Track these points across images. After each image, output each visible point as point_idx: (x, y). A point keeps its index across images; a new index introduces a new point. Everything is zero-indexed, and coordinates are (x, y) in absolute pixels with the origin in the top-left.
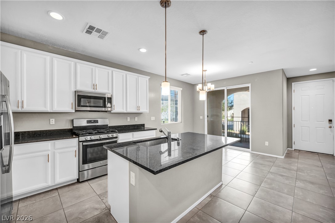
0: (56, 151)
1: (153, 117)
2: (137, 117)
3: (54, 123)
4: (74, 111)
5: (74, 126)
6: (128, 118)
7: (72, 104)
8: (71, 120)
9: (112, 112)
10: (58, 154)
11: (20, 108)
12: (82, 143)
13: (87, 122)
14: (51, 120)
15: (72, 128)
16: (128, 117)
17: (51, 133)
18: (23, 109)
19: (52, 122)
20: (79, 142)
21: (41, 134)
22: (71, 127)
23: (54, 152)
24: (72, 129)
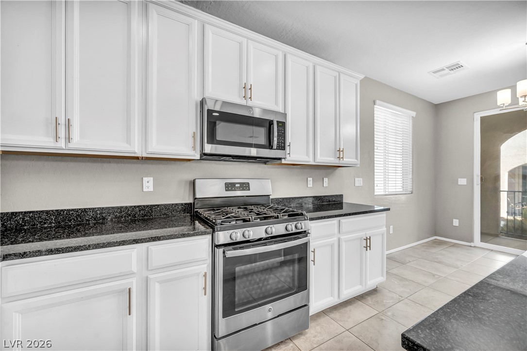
0: (151, 276)
1: (360, 179)
2: (327, 179)
3: (151, 189)
4: (198, 157)
5: (198, 196)
6: (309, 179)
7: (194, 137)
8: (190, 182)
9: (283, 161)
10: (157, 284)
11: (63, 140)
12: (221, 250)
13: (226, 187)
14: (145, 179)
15: (191, 201)
16: (310, 177)
17: (145, 215)
18: (70, 145)
19: (147, 184)
20: (215, 246)
21: (122, 217)
22: (189, 200)
23: (147, 278)
24: (191, 204)
